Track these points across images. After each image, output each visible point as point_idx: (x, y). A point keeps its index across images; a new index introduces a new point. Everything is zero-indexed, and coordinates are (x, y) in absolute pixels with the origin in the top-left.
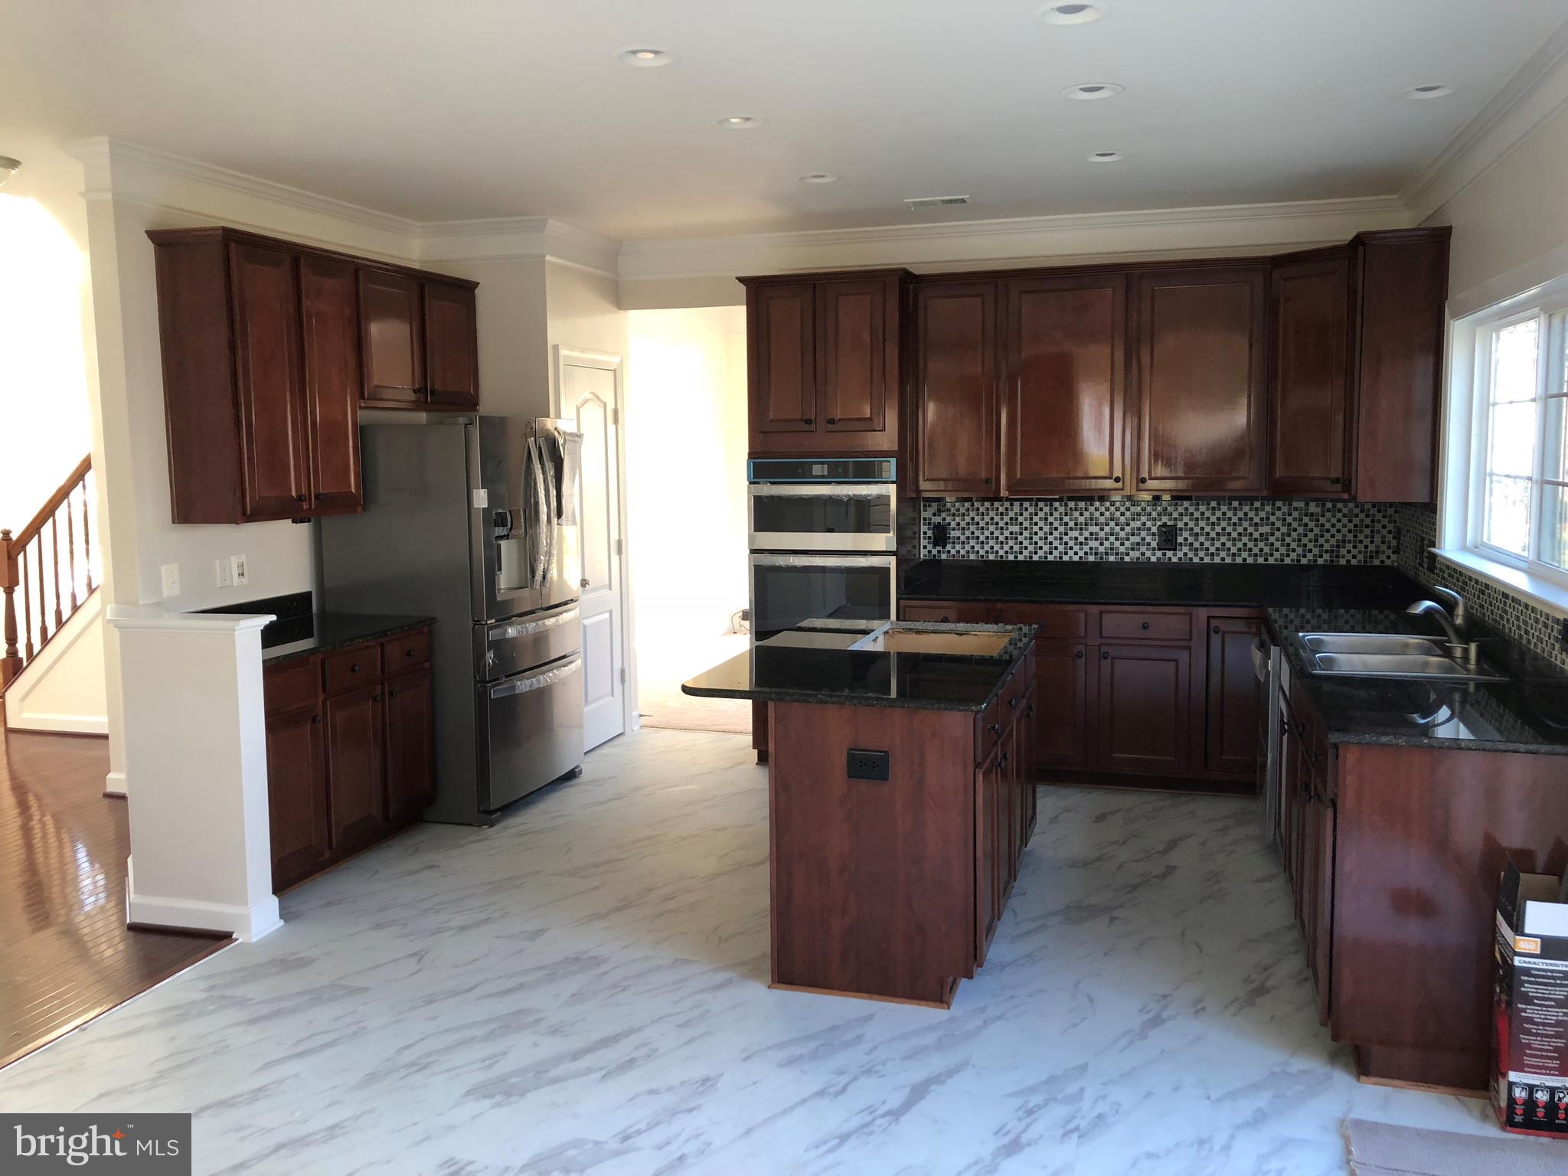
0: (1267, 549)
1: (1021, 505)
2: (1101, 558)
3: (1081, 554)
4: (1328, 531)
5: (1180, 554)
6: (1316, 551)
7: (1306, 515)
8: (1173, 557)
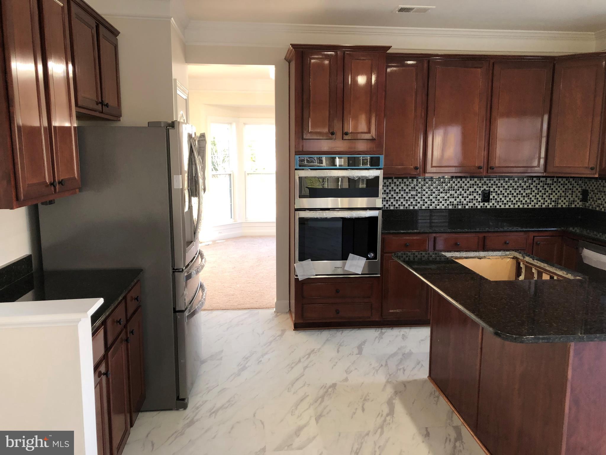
1: (417, 181)
2: (455, 207)
5: (491, 204)
8: (488, 205)
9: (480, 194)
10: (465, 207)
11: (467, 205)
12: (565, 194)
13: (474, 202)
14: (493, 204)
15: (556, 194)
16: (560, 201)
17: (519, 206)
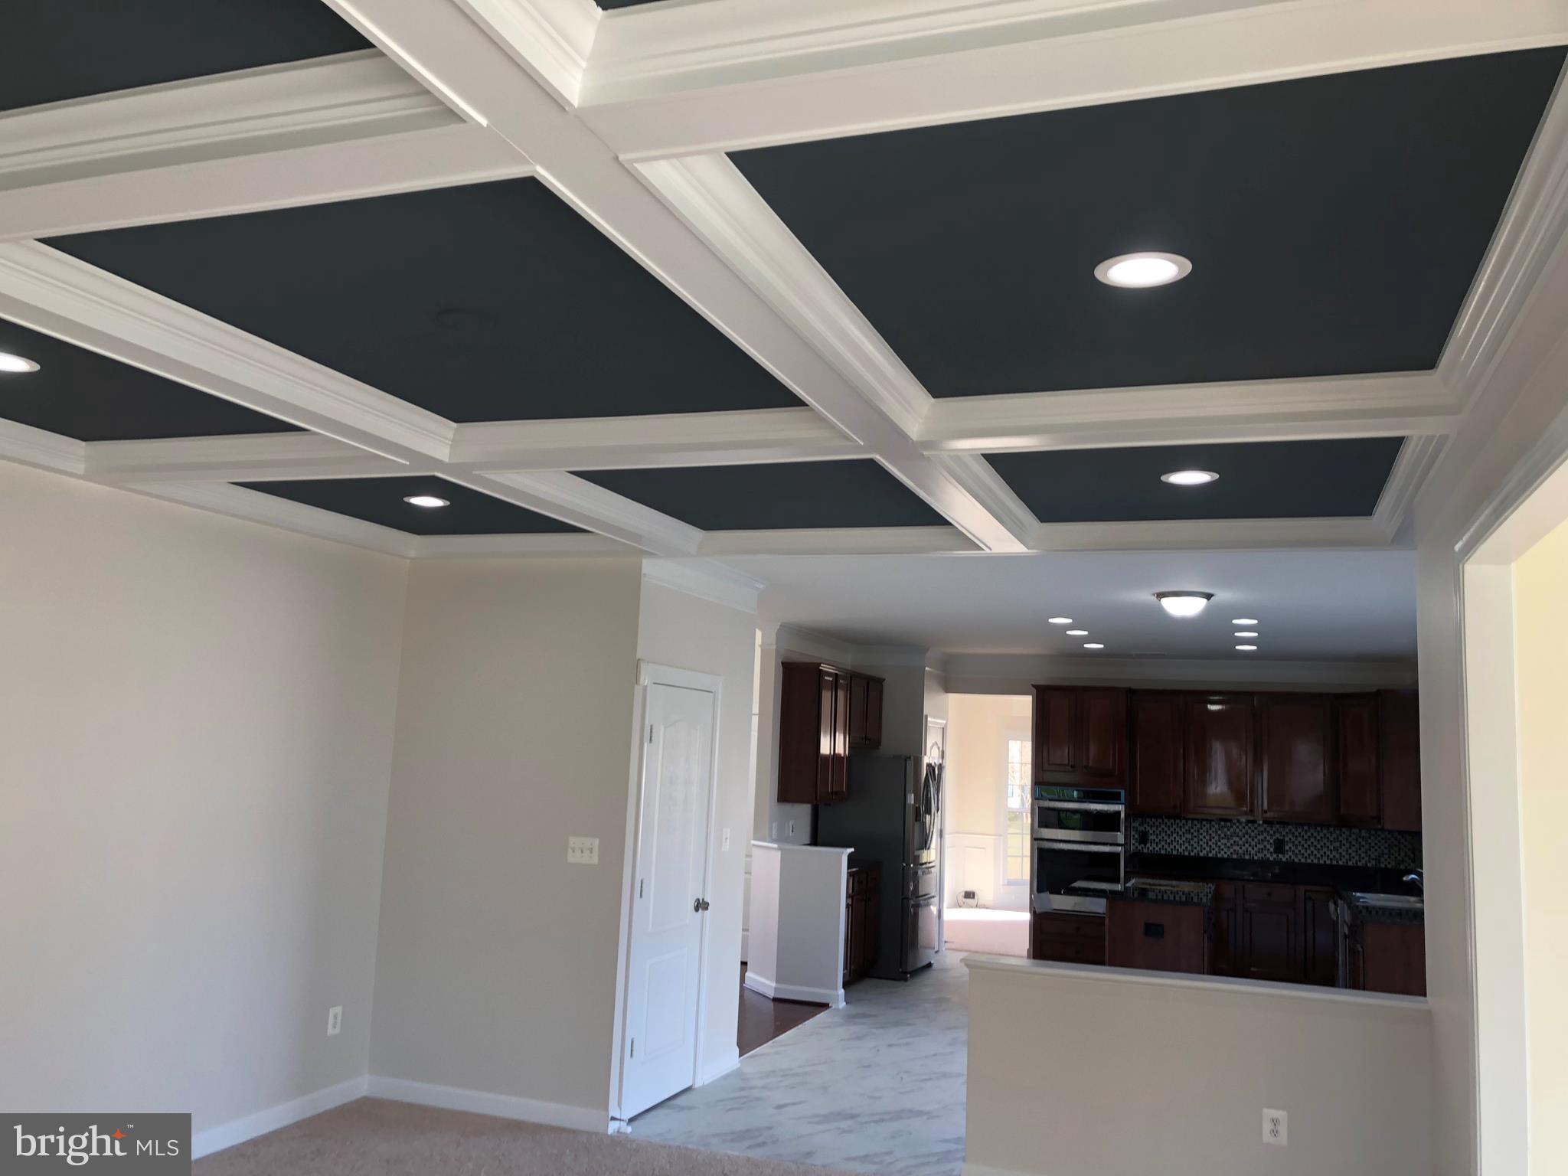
0: (1338, 856)
1: (1192, 822)
2: (1241, 856)
3: (1229, 853)
4: (1373, 847)
5: (1287, 857)
6: (1367, 859)
7: (1360, 837)
8: (1283, 858)
9: (1271, 844)
10: (1253, 858)
11: (1256, 855)
12: (1390, 851)
13: (1265, 852)
14: (1290, 857)
15: (1376, 850)
16: (1382, 860)
17: (1325, 862)
